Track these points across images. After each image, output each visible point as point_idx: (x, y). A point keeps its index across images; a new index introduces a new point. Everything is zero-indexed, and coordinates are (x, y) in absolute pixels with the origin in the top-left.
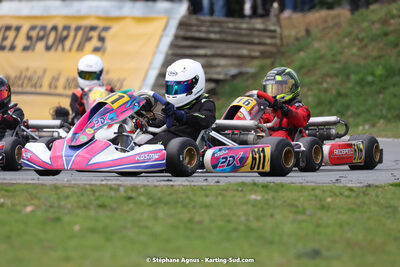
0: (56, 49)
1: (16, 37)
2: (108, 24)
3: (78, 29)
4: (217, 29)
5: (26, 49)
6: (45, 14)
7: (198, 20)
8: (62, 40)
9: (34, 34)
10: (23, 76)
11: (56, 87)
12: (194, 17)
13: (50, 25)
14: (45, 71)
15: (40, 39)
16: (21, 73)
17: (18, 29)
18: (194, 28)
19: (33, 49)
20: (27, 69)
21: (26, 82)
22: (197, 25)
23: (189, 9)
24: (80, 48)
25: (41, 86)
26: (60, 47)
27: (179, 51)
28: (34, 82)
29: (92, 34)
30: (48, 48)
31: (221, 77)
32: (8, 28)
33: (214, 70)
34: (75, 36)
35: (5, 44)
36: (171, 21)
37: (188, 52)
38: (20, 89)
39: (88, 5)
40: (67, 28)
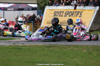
2: (82, 11)
3: (76, 12)
5: (65, 16)
6: (69, 9)
8: (73, 14)
9: (66, 13)
13: (70, 12)
15: (68, 14)
17: (63, 12)
20: (65, 20)
21: (65, 23)
23: (99, 8)
24: (76, 16)
26: (72, 16)
27: (97, 17)
29: (79, 13)
30: (70, 16)
32: (61, 12)
34: (75, 14)
35: (60, 15)
36: (96, 11)
37: (99, 17)
38: (63, 25)
39: (78, 7)
40: (73, 12)
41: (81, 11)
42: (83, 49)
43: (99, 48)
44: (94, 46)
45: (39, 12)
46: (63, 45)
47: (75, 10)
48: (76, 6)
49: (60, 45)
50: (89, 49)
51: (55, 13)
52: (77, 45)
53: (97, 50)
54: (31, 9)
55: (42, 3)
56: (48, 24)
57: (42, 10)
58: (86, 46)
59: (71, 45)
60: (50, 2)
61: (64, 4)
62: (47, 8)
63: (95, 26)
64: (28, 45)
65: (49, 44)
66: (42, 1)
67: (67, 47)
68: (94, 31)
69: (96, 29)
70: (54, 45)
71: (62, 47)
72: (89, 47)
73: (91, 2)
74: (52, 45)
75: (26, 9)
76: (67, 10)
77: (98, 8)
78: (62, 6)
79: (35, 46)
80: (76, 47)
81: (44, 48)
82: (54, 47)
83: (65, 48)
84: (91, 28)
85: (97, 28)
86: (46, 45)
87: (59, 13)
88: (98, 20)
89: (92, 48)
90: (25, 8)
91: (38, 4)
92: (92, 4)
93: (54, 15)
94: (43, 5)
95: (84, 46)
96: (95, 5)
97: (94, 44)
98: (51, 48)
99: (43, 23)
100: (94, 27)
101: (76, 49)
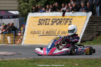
0: (59, 24)
1: (49, 21)
2: (72, 18)
3: (64, 19)
4: (99, 19)
5: (52, 24)
6: (56, 16)
7: (94, 17)
8: (61, 22)
9: (53, 21)
10: (51, 31)
11: (59, 34)
12: (93, 16)
13: (57, 19)
14: (56, 30)
15: (55, 22)
16: (50, 30)
17: (49, 19)
18: (94, 19)
19: (53, 25)
20: (52, 29)
21: (52, 32)
22: (94, 18)
24: (65, 24)
25: (55, 34)
26: (60, 24)
27: (90, 25)
28: (54, 33)
29: (68, 20)
30: (57, 24)
31: (100, 31)
32: (47, 19)
33: (98, 29)
34: (64, 21)
35: (46, 23)
36: (88, 17)
37: (92, 25)
38: (50, 34)
39: (67, 14)
40: (62, 19)
41: (70, 18)
42: (74, 63)
43: (92, 61)
44: (86, 59)
45: (22, 20)
46: (49, 59)
47: (63, 17)
48: (64, 12)
49: (47, 59)
50: (81, 63)
51: (40, 21)
52: (67, 59)
53: (91, 64)
54: (11, 17)
55: (24, 9)
56: (32, 34)
57: (24, 17)
58: (77, 59)
59: (59, 59)
60: (34, 8)
61: (50, 10)
62: (30, 15)
63: (88, 35)
64: (8, 60)
65: (34, 58)
66: (24, 8)
67: (55, 62)
68: (87, 41)
69: (88, 38)
70: (39, 59)
71: (49, 62)
72: (81, 60)
73: (82, 7)
74: (37, 59)
75: (6, 17)
76: (54, 17)
77: (90, 14)
78: (48, 12)
79: (17, 60)
80: (65, 61)
81: (27, 63)
82: (39, 61)
83: (52, 62)
84: (83, 38)
85: (90, 37)
86: (30, 59)
87: (44, 21)
88: (91, 28)
89: (84, 61)
90: (4, 16)
91: (20, 11)
92: (84, 9)
93: (39, 23)
94: (25, 12)
95: (74, 59)
96: (87, 11)
97: (86, 57)
98: (36, 62)
99: (26, 33)
100: (86, 36)
101: (65, 63)
